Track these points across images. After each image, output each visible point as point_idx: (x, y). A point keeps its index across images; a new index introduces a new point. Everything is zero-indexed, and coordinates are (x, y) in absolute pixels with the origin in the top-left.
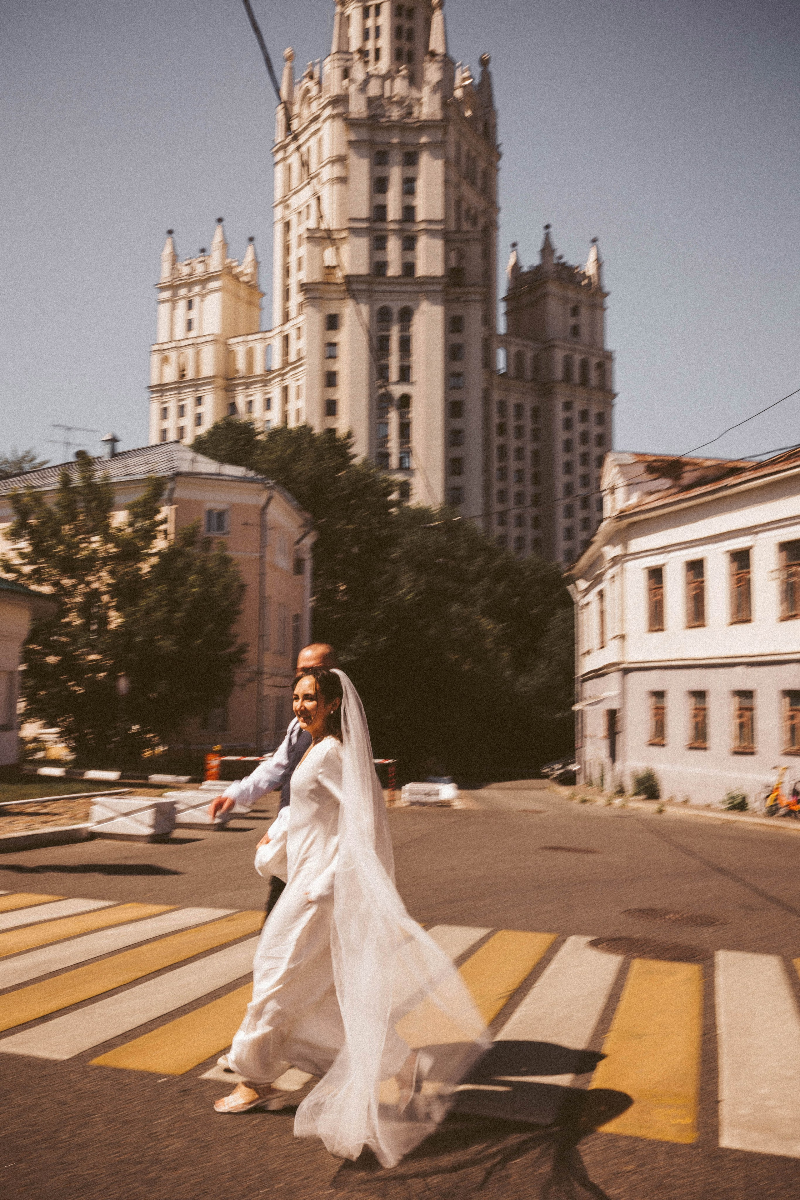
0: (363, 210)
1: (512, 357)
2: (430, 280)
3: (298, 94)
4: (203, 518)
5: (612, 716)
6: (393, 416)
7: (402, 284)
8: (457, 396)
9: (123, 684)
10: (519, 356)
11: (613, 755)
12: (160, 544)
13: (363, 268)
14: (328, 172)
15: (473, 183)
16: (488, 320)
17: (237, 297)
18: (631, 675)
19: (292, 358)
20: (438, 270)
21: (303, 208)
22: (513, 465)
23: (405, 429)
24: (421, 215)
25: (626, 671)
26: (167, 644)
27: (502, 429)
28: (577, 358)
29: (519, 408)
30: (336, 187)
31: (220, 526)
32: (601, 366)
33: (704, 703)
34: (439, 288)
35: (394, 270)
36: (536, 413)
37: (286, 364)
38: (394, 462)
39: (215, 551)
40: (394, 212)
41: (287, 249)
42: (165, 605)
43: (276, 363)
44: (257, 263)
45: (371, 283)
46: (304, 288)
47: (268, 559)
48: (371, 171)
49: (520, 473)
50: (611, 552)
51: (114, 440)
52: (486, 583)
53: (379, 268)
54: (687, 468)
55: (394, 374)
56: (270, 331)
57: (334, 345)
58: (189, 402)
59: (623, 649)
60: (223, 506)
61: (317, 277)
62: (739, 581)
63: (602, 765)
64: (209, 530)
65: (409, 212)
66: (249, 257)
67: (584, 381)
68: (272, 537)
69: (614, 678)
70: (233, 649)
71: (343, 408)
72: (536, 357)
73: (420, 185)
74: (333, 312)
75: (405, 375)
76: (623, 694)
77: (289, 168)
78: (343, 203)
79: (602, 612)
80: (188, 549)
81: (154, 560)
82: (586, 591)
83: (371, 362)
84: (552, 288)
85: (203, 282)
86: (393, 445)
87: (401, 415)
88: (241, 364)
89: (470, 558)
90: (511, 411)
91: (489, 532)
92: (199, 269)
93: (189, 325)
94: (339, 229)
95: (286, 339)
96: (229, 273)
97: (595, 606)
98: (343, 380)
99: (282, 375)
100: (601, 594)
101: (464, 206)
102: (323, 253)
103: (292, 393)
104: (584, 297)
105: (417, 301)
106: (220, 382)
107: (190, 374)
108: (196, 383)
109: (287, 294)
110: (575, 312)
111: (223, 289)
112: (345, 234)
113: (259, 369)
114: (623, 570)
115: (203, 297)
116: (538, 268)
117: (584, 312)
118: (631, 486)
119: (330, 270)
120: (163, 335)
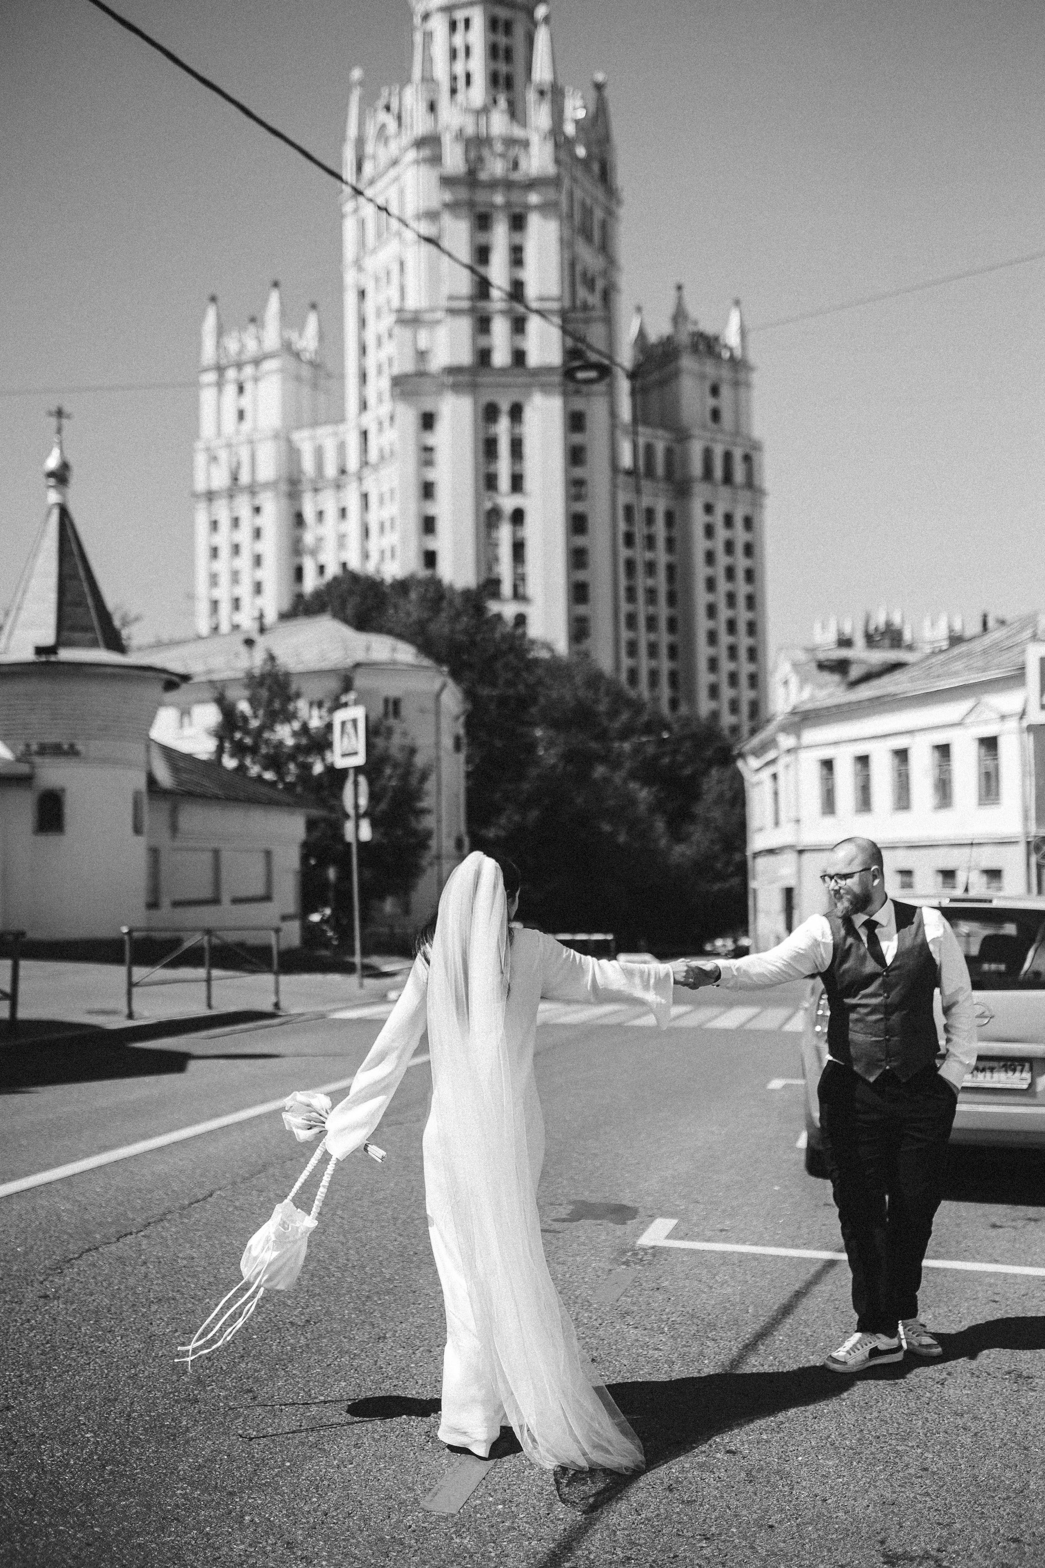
0: (462, 286)
1: (640, 452)
2: (545, 370)
3: (371, 131)
4: (381, 706)
5: (789, 893)
6: (505, 533)
7: (512, 376)
8: (579, 507)
10: (649, 450)
13: (465, 357)
15: (589, 238)
16: (612, 409)
17: (298, 378)
18: (806, 856)
19: (373, 455)
20: (555, 357)
21: (383, 275)
22: (642, 582)
23: (518, 548)
24: (531, 291)
25: (801, 852)
27: (629, 539)
28: (719, 450)
30: (426, 249)
32: (747, 459)
34: (557, 379)
35: (501, 357)
36: (670, 518)
37: (365, 463)
38: (506, 588)
40: (499, 287)
41: (362, 323)
43: (353, 464)
44: (321, 336)
45: (474, 375)
46: (396, 379)
47: (441, 741)
48: (472, 237)
49: (651, 593)
50: (785, 740)
55: (504, 482)
56: (342, 422)
57: (431, 449)
58: (245, 512)
59: (798, 831)
60: (399, 694)
61: (409, 367)
64: (389, 718)
65: (517, 288)
66: (312, 327)
67: (728, 478)
68: (443, 720)
69: (790, 857)
70: (421, 836)
71: (443, 526)
72: (669, 452)
73: (530, 255)
74: (428, 407)
75: (517, 483)
76: (799, 871)
77: (362, 223)
79: (776, 794)
82: (758, 770)
83: (477, 469)
84: (687, 362)
85: (257, 362)
86: (505, 569)
87: (514, 534)
88: (308, 465)
89: (613, 713)
90: (639, 517)
91: (617, 667)
92: (252, 346)
93: (241, 415)
94: (432, 310)
95: (365, 434)
96: (288, 349)
97: (768, 785)
98: (443, 492)
99: (360, 479)
100: (775, 776)
101: (579, 268)
102: (415, 337)
103: (373, 500)
104: (725, 373)
105: (529, 395)
106: (284, 487)
107: (245, 478)
108: (253, 490)
109: (363, 377)
110: (715, 391)
111: (282, 370)
112: (440, 315)
113: (331, 471)
114: (797, 759)
115: (256, 380)
116: (669, 339)
117: (726, 391)
118: (803, 681)
119: (422, 355)
120: (207, 427)
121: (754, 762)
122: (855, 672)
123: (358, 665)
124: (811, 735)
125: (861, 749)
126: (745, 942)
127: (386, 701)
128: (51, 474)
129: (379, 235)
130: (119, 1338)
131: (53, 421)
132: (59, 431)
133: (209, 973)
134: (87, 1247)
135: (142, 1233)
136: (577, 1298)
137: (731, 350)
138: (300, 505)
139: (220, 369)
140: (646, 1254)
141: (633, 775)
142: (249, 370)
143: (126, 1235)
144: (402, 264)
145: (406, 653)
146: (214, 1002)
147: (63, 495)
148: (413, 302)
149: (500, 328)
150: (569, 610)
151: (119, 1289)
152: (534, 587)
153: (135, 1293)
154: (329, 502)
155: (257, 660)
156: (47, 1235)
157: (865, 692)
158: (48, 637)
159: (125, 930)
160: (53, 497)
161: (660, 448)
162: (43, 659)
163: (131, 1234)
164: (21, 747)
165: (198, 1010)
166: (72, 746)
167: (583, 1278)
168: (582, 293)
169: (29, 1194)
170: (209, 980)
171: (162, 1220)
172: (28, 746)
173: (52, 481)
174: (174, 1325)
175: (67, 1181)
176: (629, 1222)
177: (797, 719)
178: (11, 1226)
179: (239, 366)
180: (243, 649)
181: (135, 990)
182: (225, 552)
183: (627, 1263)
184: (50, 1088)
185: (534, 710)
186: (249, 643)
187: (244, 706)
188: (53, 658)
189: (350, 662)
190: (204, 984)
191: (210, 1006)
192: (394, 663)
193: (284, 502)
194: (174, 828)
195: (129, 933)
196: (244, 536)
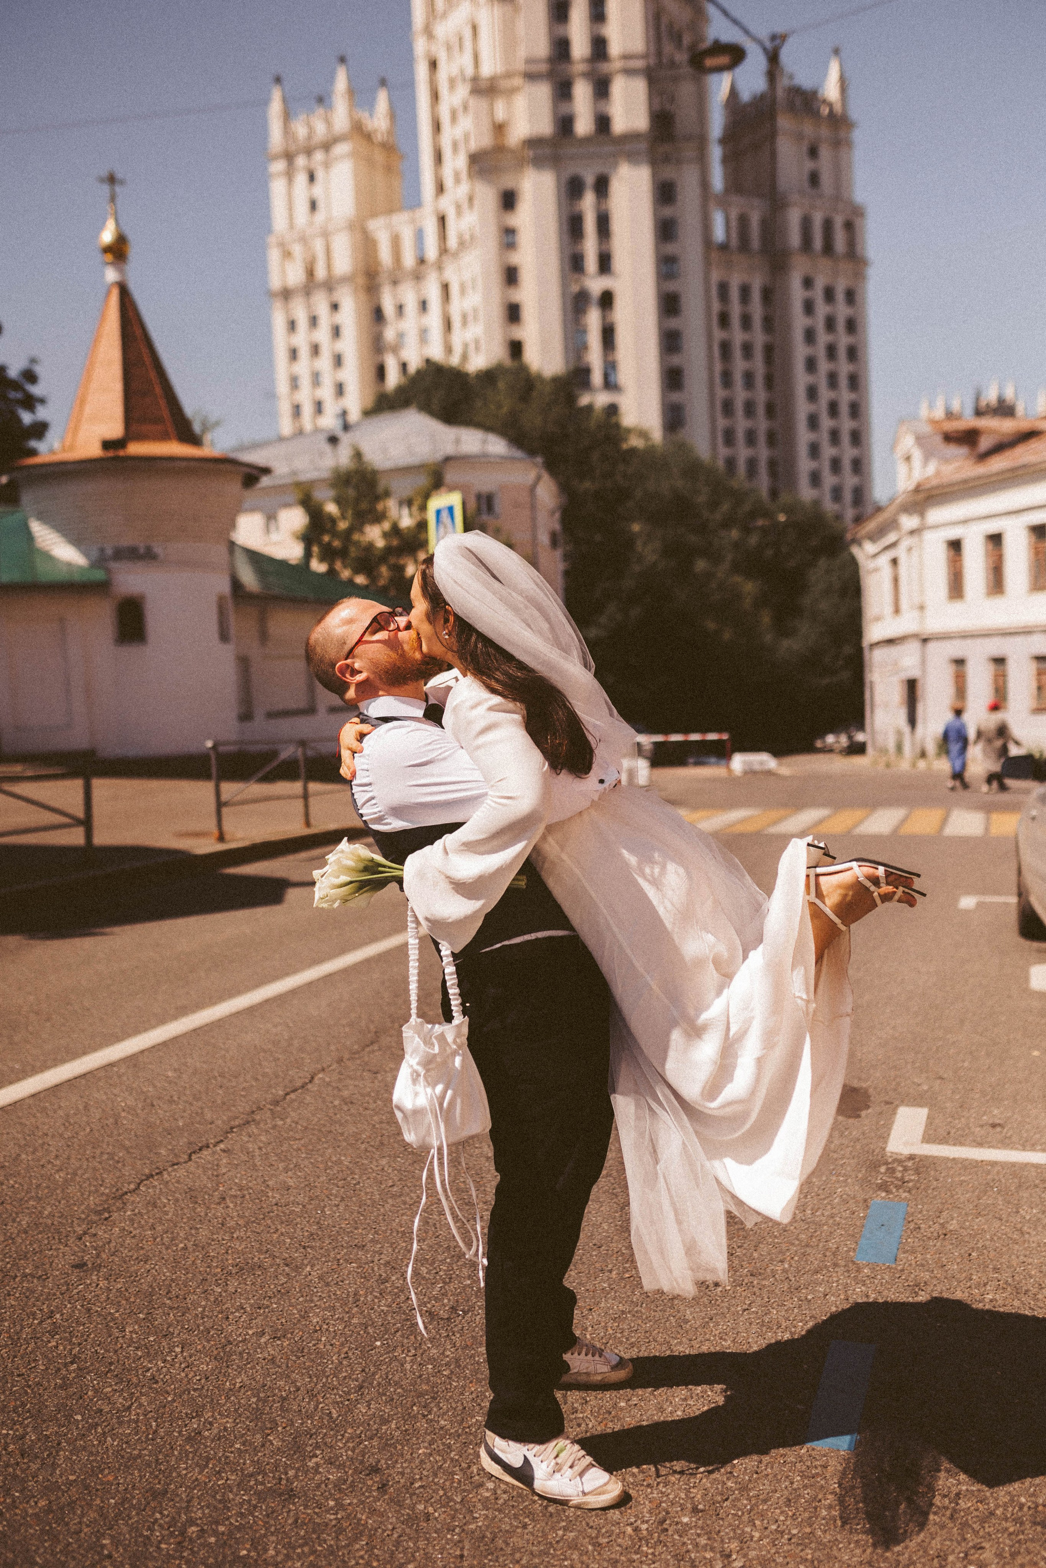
0: (542, 48)
1: (734, 224)
2: (630, 137)
4: (474, 502)
5: (911, 684)
6: (593, 318)
7: (593, 143)
8: (671, 286)
10: (743, 221)
11: (912, 721)
13: (545, 127)
16: (704, 178)
17: (370, 162)
18: (932, 646)
19: (452, 242)
20: (642, 122)
21: (454, 41)
22: (739, 365)
23: (608, 334)
24: (615, 48)
25: (925, 641)
27: (724, 320)
28: (818, 219)
29: (745, 291)
30: (498, 7)
31: (490, 509)
32: (849, 227)
33: (1004, 668)
34: (643, 146)
35: (583, 126)
36: (767, 295)
37: (444, 250)
38: (597, 378)
40: (580, 48)
41: (435, 96)
43: (431, 252)
44: (393, 115)
45: (556, 146)
46: (475, 159)
49: (749, 378)
50: (908, 521)
53: (565, 124)
55: (591, 263)
56: (418, 207)
57: (513, 231)
59: (922, 619)
60: (490, 489)
61: (488, 142)
63: (899, 733)
64: (479, 514)
65: (599, 46)
66: (383, 105)
67: (828, 250)
68: (539, 511)
69: (913, 647)
71: (529, 313)
72: (765, 223)
73: (612, 7)
74: (509, 186)
75: (605, 264)
76: (923, 662)
79: (896, 580)
82: (875, 556)
83: (562, 250)
84: (784, 122)
85: (326, 147)
86: (595, 357)
87: (604, 318)
88: (385, 255)
89: (714, 505)
90: (735, 294)
91: (714, 457)
92: (320, 129)
93: (313, 206)
94: (508, 75)
95: (442, 220)
96: (359, 131)
97: (886, 572)
98: (527, 277)
99: (440, 267)
100: (895, 562)
101: (665, 20)
102: (492, 110)
103: (454, 290)
104: (825, 132)
105: (615, 165)
106: (361, 280)
107: (321, 273)
108: (329, 285)
109: (438, 158)
110: (813, 152)
111: (354, 154)
112: (518, 81)
113: (409, 260)
114: (921, 541)
115: (327, 165)
116: (762, 97)
117: (825, 152)
118: (928, 456)
119: (499, 129)
120: (279, 221)
121: (870, 548)
122: (985, 443)
123: (448, 459)
124: (936, 515)
125: (992, 527)
126: (860, 737)
127: (479, 497)
128: (107, 250)
130: (178, 1350)
131: (106, 188)
132: (113, 199)
133: (305, 789)
134: (147, 1171)
135: (222, 1146)
136: (834, 1254)
137: (830, 105)
138: (379, 299)
139: (289, 157)
140: (906, 1169)
141: (736, 568)
142: (319, 156)
143: (200, 1149)
144: (475, 28)
145: (497, 446)
146: (312, 821)
147: (121, 271)
148: (487, 69)
149: (582, 91)
150: (663, 398)
151: (185, 1248)
152: (625, 374)
153: (206, 1256)
154: (409, 296)
155: (343, 458)
156: (98, 1152)
157: (998, 463)
158: (115, 429)
159: (209, 744)
160: (111, 275)
162: (111, 454)
163: (208, 1147)
164: (95, 553)
165: (295, 828)
166: (149, 549)
167: (832, 1216)
168: (668, 48)
169: (83, 1082)
170: (306, 796)
171: (248, 1122)
172: (102, 550)
173: (109, 257)
174: (259, 1320)
175: (132, 1060)
176: (863, 1113)
177: (921, 496)
178: (53, 1136)
179: (309, 152)
180: (327, 448)
181: (225, 810)
182: (304, 352)
183: (884, 1187)
184: (128, 928)
185: (630, 504)
186: (333, 440)
187: (331, 508)
188: (121, 453)
189: (439, 456)
190: (301, 800)
191: (308, 824)
192: (485, 455)
193: (363, 296)
194: (264, 636)
195: (214, 747)
196: (323, 335)
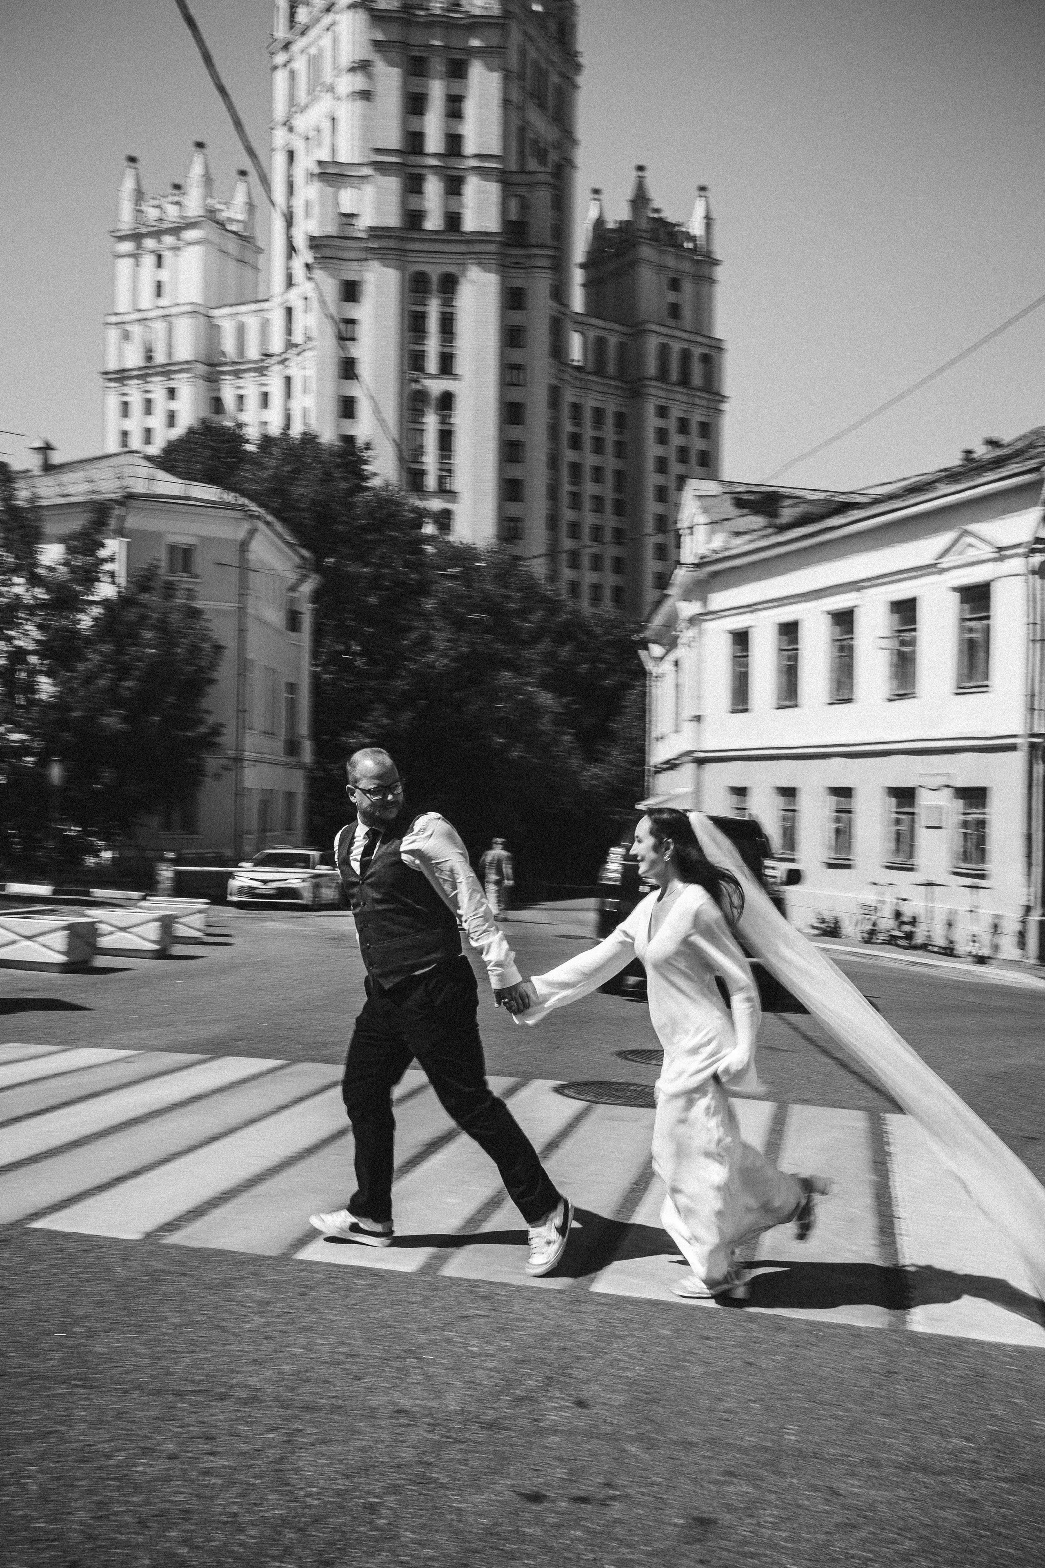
0: (392, 138)
1: (591, 345)
2: (482, 237)
4: (163, 555)
6: (431, 421)
7: (443, 241)
8: (516, 395)
9: (56, 772)
10: (601, 342)
12: (105, 590)
13: (392, 219)
14: (348, 83)
15: (542, 106)
16: (559, 293)
17: (223, 252)
18: (708, 769)
19: (298, 337)
20: (491, 223)
21: (313, 135)
22: (590, 488)
23: (446, 438)
24: (470, 147)
25: (701, 762)
26: (111, 722)
27: (576, 442)
28: (676, 347)
29: (599, 413)
30: (359, 105)
31: (187, 567)
32: (706, 359)
33: (794, 803)
34: (495, 248)
35: (433, 222)
36: (621, 420)
37: (290, 345)
38: (431, 482)
39: (180, 601)
40: (434, 143)
41: (291, 187)
42: (110, 671)
43: (276, 345)
44: (249, 204)
45: (402, 239)
46: (315, 243)
47: (250, 611)
48: (405, 84)
49: (598, 500)
50: (689, 609)
51: (47, 448)
52: (545, 645)
53: (414, 218)
54: (787, 502)
55: (432, 365)
56: (267, 300)
57: (352, 322)
58: (158, 394)
59: (699, 733)
60: (190, 540)
61: (331, 229)
62: (842, 649)
64: (172, 570)
65: (454, 142)
66: (240, 198)
67: (685, 381)
68: (256, 581)
69: (688, 770)
70: (203, 729)
71: (364, 409)
72: (622, 346)
73: (470, 107)
74: (351, 276)
75: (447, 365)
76: (698, 790)
77: (292, 74)
78: (367, 127)
79: (678, 687)
80: (144, 597)
81: (96, 611)
82: (660, 660)
83: (402, 347)
84: (645, 252)
85: (177, 231)
86: (430, 459)
87: (442, 421)
88: (228, 342)
90: (588, 416)
91: (553, 577)
92: (172, 213)
93: (159, 292)
94: (358, 164)
95: (289, 312)
96: (213, 217)
97: (671, 678)
98: (365, 370)
99: (284, 362)
100: (676, 664)
101: (529, 135)
102: (337, 197)
103: (296, 384)
104: (687, 266)
105: (465, 267)
106: (201, 369)
107: (160, 357)
109: (290, 250)
110: (675, 285)
111: (206, 242)
112: (368, 171)
113: (253, 352)
114: (701, 633)
115: (176, 250)
116: (627, 225)
117: (687, 286)
118: (715, 525)
119: (346, 219)
120: (122, 303)
124: (719, 600)
125: (787, 614)
127: (172, 548)
129: (311, 91)
137: (694, 239)
138: (219, 390)
139: (137, 238)
142: (168, 240)
144: (334, 121)
148: (343, 155)
150: (500, 509)
152: (461, 482)
154: (251, 388)
161: (613, 341)
168: (532, 164)
177: (703, 573)
179: (158, 235)
192: (186, 499)
193: (201, 384)
196: (157, 420)
